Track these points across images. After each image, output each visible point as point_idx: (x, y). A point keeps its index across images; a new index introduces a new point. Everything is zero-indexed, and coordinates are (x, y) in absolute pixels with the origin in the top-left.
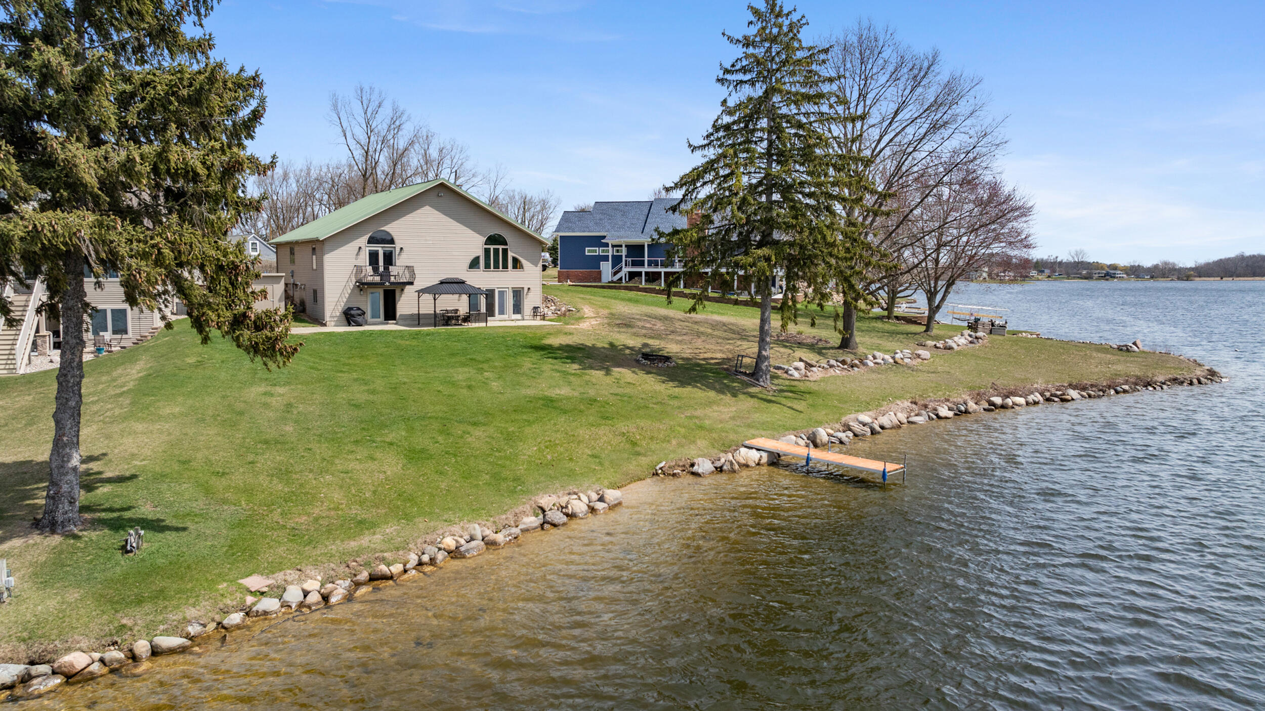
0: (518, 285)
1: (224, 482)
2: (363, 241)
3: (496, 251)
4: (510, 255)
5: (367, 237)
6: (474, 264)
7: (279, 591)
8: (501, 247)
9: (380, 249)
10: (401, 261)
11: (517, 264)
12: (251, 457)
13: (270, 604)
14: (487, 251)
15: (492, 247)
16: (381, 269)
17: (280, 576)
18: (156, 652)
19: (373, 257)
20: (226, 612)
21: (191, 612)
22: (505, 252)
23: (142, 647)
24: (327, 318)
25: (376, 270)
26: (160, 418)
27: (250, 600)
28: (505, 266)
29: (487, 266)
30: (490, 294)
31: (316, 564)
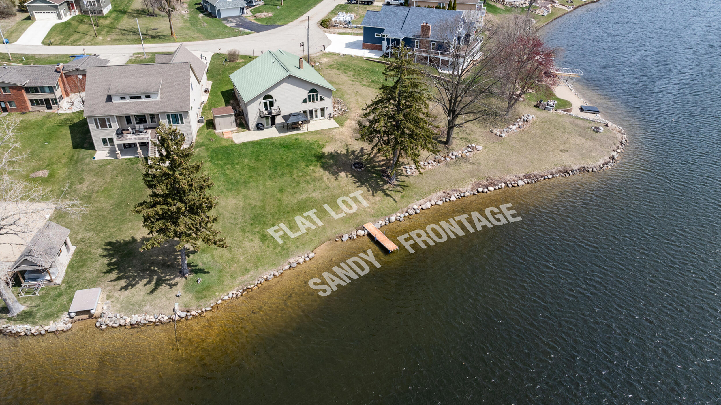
0: (322, 107)
2: (261, 99)
3: (313, 95)
4: (319, 96)
5: (263, 98)
6: (305, 101)
8: (315, 93)
9: (268, 101)
10: (276, 105)
11: (322, 99)
13: (226, 297)
14: (309, 96)
15: (311, 94)
16: (269, 109)
18: (206, 311)
19: (265, 104)
20: (218, 300)
21: (211, 301)
22: (317, 95)
24: (250, 128)
25: (267, 109)
28: (317, 100)
29: (310, 101)
30: (311, 111)
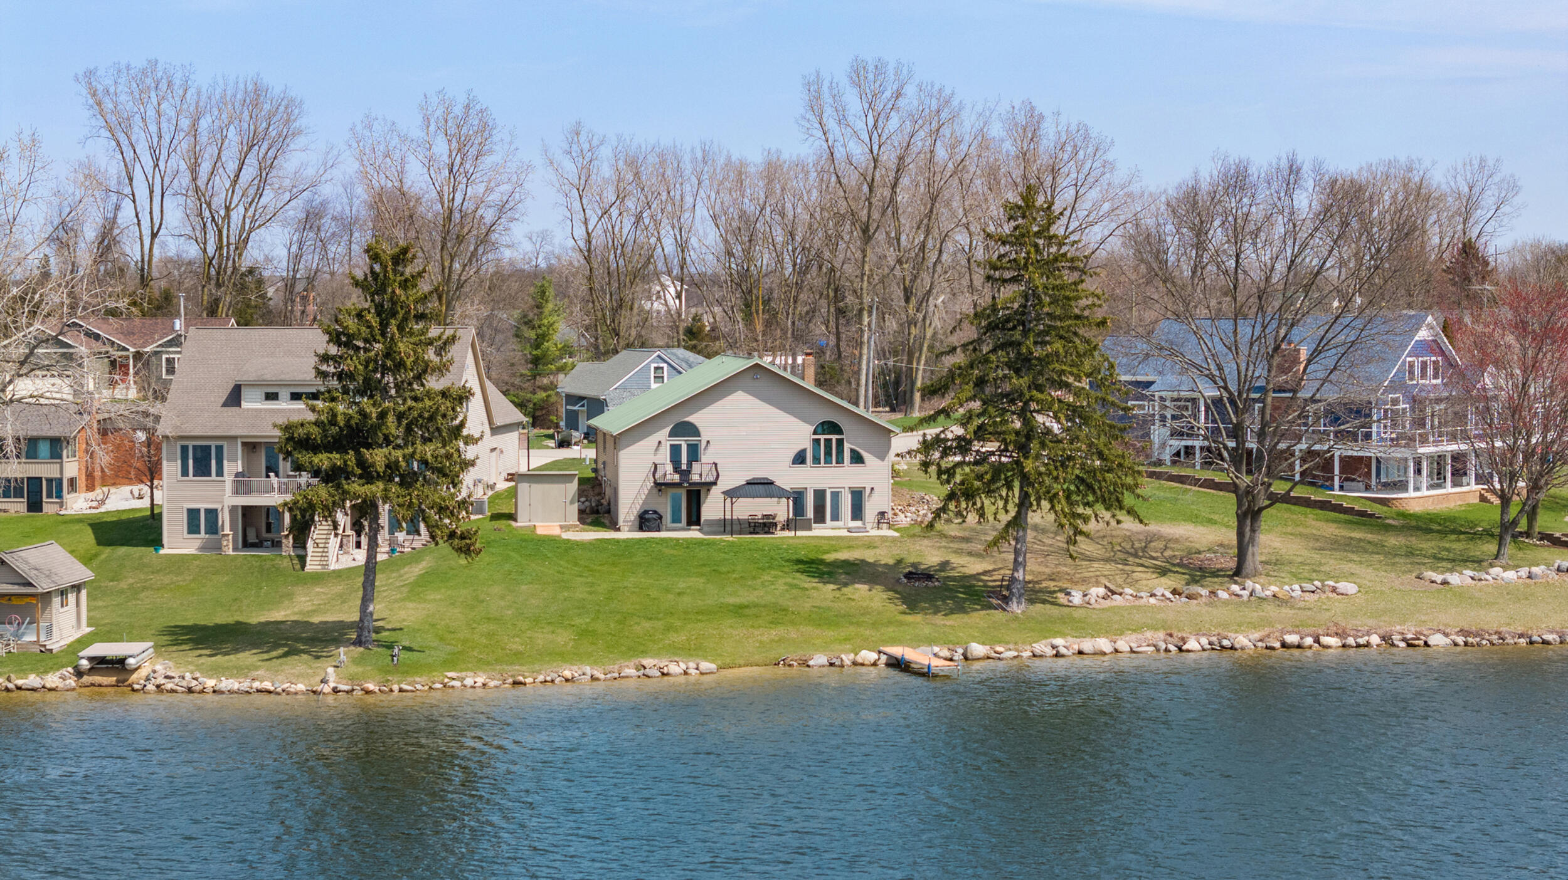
0: (857, 484)
1: (452, 636)
2: (663, 434)
3: (828, 442)
4: (847, 446)
5: (668, 429)
6: (800, 458)
7: (462, 679)
8: (834, 437)
9: (683, 443)
10: (706, 457)
11: (857, 459)
12: (475, 625)
13: (457, 684)
14: (817, 442)
15: (822, 437)
16: (683, 466)
17: (464, 674)
18: (401, 690)
19: (675, 450)
20: (434, 683)
21: (418, 679)
22: (840, 443)
23: (396, 687)
24: (621, 523)
25: (677, 467)
26: (425, 601)
27: (446, 680)
28: (840, 460)
29: (816, 460)
30: (820, 495)
31: (485, 671)
